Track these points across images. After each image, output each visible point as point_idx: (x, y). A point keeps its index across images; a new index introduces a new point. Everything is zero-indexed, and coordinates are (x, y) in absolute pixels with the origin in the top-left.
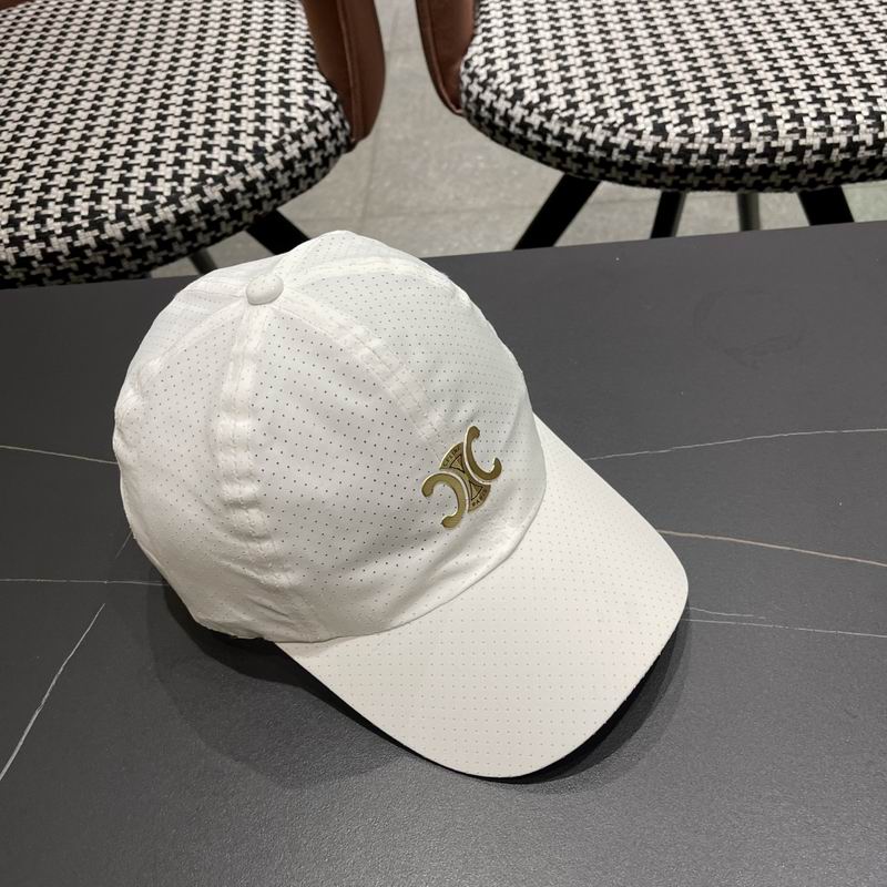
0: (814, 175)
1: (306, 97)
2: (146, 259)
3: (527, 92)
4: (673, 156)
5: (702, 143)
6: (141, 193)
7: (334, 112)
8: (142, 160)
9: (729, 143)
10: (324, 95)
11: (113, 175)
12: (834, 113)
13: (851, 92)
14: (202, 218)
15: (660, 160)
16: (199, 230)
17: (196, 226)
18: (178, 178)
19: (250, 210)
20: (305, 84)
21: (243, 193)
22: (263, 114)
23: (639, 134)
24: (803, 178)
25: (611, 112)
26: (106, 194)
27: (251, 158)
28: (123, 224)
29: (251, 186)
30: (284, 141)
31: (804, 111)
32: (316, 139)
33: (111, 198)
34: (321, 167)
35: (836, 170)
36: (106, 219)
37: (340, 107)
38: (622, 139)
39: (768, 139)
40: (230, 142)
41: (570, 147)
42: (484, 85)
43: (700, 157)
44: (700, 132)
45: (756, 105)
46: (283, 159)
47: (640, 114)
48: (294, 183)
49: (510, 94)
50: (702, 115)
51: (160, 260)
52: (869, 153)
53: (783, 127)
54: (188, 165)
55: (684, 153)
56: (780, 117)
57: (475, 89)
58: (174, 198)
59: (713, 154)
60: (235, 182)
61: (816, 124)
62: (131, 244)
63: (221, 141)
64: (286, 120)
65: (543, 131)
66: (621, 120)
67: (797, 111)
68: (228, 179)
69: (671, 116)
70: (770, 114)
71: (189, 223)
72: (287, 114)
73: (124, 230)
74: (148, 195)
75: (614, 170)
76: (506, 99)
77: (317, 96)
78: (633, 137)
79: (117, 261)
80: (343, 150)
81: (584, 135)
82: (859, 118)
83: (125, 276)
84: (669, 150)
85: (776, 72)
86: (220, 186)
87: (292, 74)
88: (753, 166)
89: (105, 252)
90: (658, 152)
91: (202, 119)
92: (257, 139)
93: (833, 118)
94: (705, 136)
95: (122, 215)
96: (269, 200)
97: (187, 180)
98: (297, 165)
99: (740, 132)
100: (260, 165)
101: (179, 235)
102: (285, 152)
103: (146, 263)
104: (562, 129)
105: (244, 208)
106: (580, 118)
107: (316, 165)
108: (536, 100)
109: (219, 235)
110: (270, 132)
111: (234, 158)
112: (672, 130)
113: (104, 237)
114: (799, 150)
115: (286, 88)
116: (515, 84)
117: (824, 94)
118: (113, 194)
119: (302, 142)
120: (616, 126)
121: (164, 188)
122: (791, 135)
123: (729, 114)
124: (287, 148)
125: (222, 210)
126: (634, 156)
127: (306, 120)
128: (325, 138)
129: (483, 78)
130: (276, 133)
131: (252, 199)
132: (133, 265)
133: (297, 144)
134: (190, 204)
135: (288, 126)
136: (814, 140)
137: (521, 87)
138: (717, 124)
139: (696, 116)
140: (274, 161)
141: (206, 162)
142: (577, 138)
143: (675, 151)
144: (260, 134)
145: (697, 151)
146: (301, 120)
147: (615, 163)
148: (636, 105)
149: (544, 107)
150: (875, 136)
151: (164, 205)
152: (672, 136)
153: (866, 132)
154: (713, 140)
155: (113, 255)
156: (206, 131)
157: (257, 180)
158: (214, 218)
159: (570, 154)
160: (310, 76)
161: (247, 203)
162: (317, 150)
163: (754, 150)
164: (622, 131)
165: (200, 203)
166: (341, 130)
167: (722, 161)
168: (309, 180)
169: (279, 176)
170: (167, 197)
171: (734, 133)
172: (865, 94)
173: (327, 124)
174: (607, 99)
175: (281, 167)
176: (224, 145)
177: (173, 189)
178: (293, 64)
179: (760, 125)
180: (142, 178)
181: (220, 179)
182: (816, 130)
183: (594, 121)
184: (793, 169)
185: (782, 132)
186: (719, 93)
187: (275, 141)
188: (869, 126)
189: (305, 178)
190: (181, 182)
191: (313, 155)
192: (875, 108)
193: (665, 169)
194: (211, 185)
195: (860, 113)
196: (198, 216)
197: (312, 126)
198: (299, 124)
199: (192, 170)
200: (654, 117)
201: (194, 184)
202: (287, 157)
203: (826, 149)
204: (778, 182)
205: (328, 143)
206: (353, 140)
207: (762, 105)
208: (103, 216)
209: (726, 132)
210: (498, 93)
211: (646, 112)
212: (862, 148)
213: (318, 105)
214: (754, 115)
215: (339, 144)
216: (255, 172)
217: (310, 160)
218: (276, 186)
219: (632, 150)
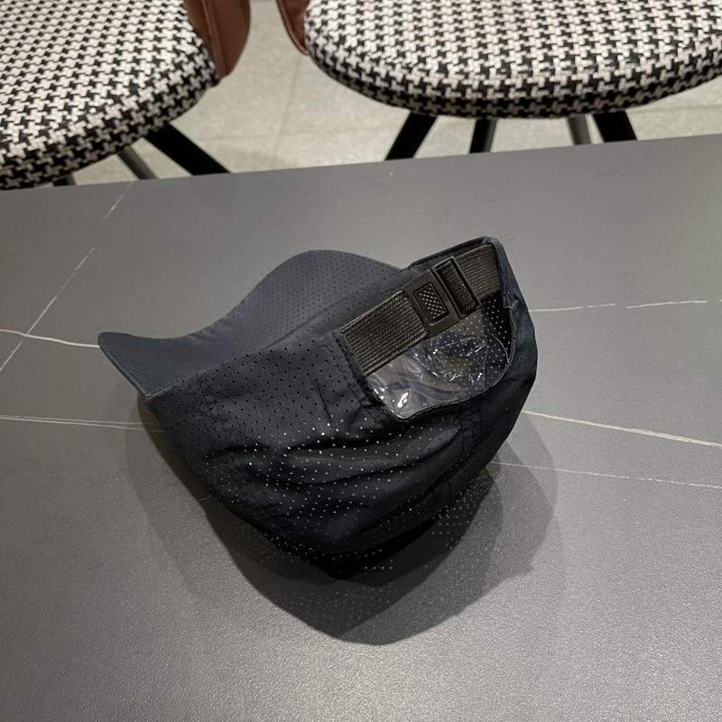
0: (565, 106)
1: (174, 43)
2: (45, 172)
3: (348, 38)
4: (453, 90)
5: (474, 80)
6: (39, 121)
7: (198, 54)
8: (42, 94)
9: (495, 80)
10: (190, 40)
11: (19, 106)
12: (579, 55)
13: (597, 37)
14: (88, 140)
15: (443, 93)
16: (86, 149)
17: (84, 146)
18: (68, 108)
19: (128, 134)
20: (175, 32)
21: (120, 120)
22: (139, 57)
23: (428, 72)
24: (556, 107)
25: (408, 54)
26: (12, 122)
27: (126, 92)
28: (24, 145)
29: (127, 115)
30: (154, 78)
31: (555, 54)
32: (182, 77)
33: (16, 125)
34: (188, 99)
35: (582, 101)
36: (11, 141)
37: (205, 51)
38: (415, 77)
39: (525, 76)
40: (111, 79)
41: (379, 83)
42: (319, 31)
43: (474, 91)
44: (473, 71)
45: (518, 48)
46: (153, 93)
47: (429, 56)
48: (164, 112)
49: (336, 39)
50: (476, 56)
51: (57, 173)
52: (608, 88)
53: (537, 66)
54: (76, 98)
55: (461, 88)
56: (535, 59)
57: (313, 34)
58: (64, 125)
59: (483, 89)
60: (113, 112)
61: (564, 64)
62: (32, 160)
63: (104, 78)
64: (156, 62)
65: (359, 70)
66: (415, 61)
67: (550, 54)
68: (107, 109)
69: (452, 58)
70: (529, 56)
71: (77, 144)
72: (158, 57)
73: (25, 150)
74: (44, 122)
75: (411, 100)
76: (334, 44)
77: (183, 42)
78: (423, 74)
79: (22, 174)
80: (208, 85)
81: (388, 73)
82: (599, 59)
83: (31, 185)
84: (449, 85)
85: (540, 21)
86: (101, 115)
87: (166, 24)
88: (515, 98)
89: (12, 166)
90: (441, 87)
91: (91, 61)
92: (132, 77)
93: (578, 59)
94: (477, 74)
95: (23, 138)
96: (144, 125)
97: (75, 110)
98: (166, 98)
99: (503, 71)
100: (134, 98)
101: (70, 154)
102: (154, 87)
103: (46, 176)
104: (372, 68)
105: (122, 132)
106: (385, 59)
107: (183, 98)
108: (354, 44)
109: (103, 153)
110: (142, 71)
111: (113, 92)
112: (452, 69)
113: (10, 155)
114: (549, 86)
115: (160, 35)
116: (340, 31)
117: (575, 38)
118: (18, 121)
119: (169, 79)
120: (411, 66)
121: (57, 116)
122: (543, 73)
123: (496, 56)
124: (157, 84)
125: (104, 134)
126: (424, 90)
127: (173, 62)
128: (190, 76)
129: (318, 25)
130: (148, 72)
131: (128, 125)
132: (36, 176)
133: (165, 81)
134: (77, 129)
135: (158, 66)
136: (561, 77)
137: (344, 33)
138: (487, 64)
139: (471, 58)
140: (146, 95)
141: (90, 95)
142: (383, 75)
143: (454, 85)
144: (135, 73)
145: (470, 86)
146: (169, 61)
147: (412, 96)
148: (427, 49)
149: (360, 50)
150: (612, 74)
151: (56, 130)
152: (452, 74)
153: (604, 70)
154: (483, 77)
155: (19, 169)
156: (94, 71)
157: (131, 110)
158: (98, 140)
159: (378, 88)
160: (179, 25)
161: (125, 128)
162: (182, 86)
163: (514, 86)
164: (415, 70)
165: (85, 128)
166: (206, 69)
167: (491, 95)
168: (178, 109)
169: (150, 106)
170: (59, 124)
171: (498, 71)
172: (608, 39)
173: (192, 64)
174: (407, 43)
175: (152, 99)
176: (106, 82)
177: (64, 117)
178: (168, 15)
179: (519, 65)
180: (41, 108)
181: (101, 109)
182: (563, 69)
183: (396, 62)
184: (547, 101)
185: (536, 71)
186: (492, 39)
187: (147, 79)
188: (607, 66)
189: (174, 107)
190: (70, 112)
191: (179, 89)
192: (614, 51)
193: (448, 100)
194: (94, 114)
195: (600, 54)
196: (84, 138)
197: (178, 66)
198: (167, 64)
199: (79, 102)
200: (440, 59)
201: (81, 113)
202: (157, 92)
203: (572, 84)
204: (537, 111)
205: (192, 80)
206: (217, 77)
207: (523, 48)
208: (9, 138)
209: (493, 71)
210: (328, 38)
211: (435, 54)
212: (601, 84)
213: (184, 49)
214: (516, 57)
215: (203, 80)
216: (130, 103)
217: (177, 93)
218: (149, 115)
219: (423, 85)
